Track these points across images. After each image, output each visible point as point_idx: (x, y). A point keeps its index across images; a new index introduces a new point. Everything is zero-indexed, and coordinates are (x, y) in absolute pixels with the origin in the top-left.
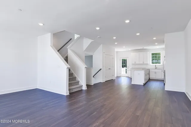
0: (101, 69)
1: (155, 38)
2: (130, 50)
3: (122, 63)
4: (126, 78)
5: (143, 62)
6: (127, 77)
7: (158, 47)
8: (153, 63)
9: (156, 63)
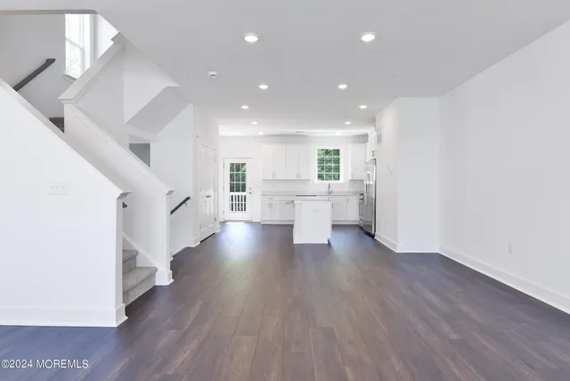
0: (188, 198)
1: (363, 107)
2: (262, 133)
3: (231, 176)
4: (246, 225)
5: (298, 175)
6: (247, 222)
7: (339, 133)
8: (320, 177)
9: (330, 178)
